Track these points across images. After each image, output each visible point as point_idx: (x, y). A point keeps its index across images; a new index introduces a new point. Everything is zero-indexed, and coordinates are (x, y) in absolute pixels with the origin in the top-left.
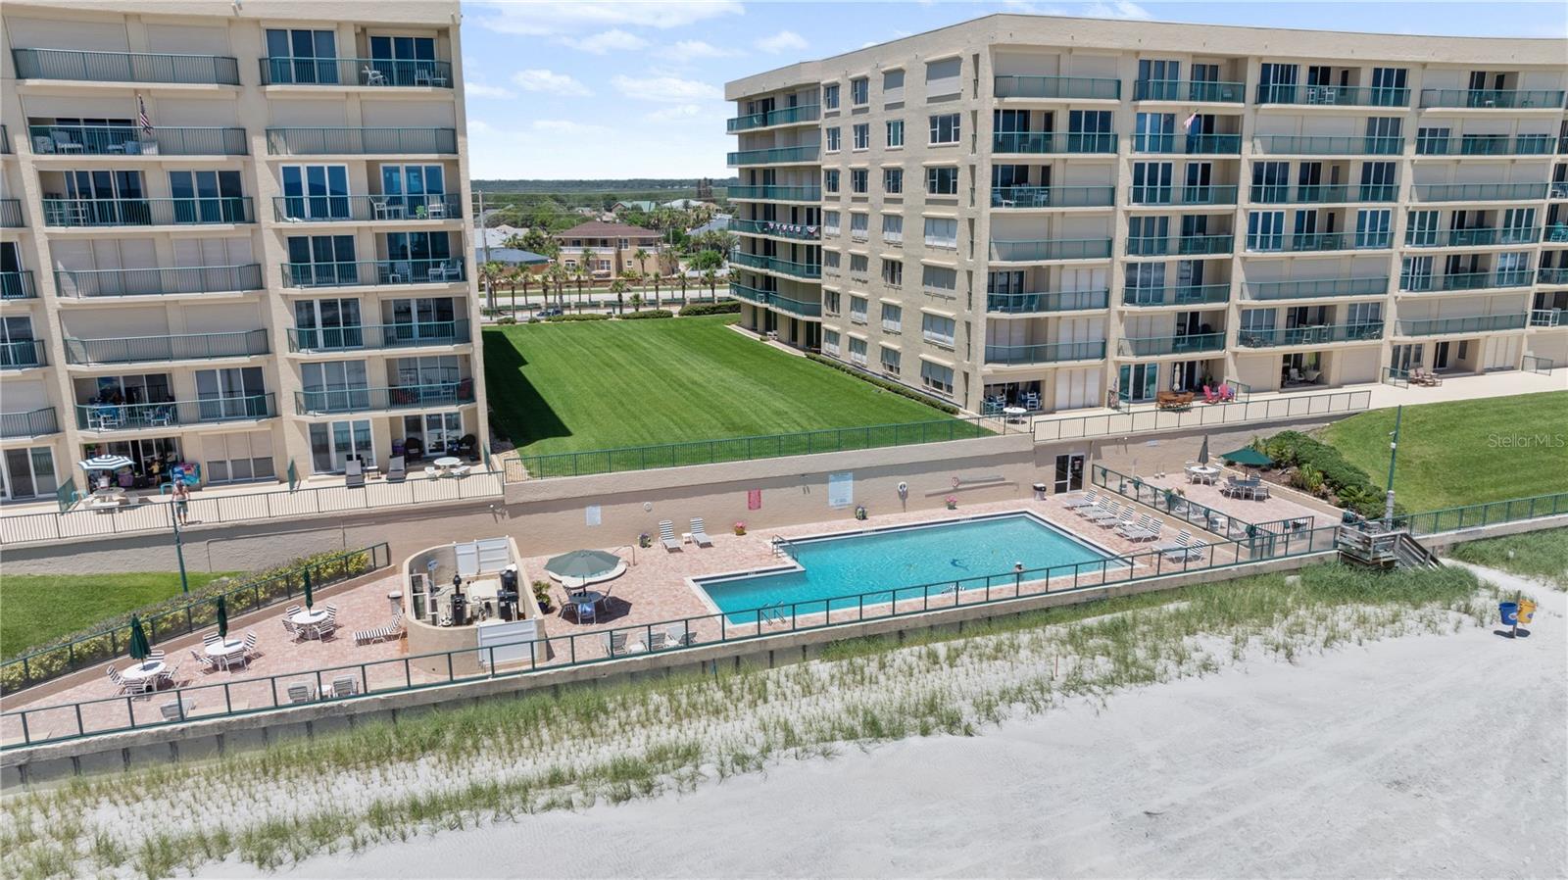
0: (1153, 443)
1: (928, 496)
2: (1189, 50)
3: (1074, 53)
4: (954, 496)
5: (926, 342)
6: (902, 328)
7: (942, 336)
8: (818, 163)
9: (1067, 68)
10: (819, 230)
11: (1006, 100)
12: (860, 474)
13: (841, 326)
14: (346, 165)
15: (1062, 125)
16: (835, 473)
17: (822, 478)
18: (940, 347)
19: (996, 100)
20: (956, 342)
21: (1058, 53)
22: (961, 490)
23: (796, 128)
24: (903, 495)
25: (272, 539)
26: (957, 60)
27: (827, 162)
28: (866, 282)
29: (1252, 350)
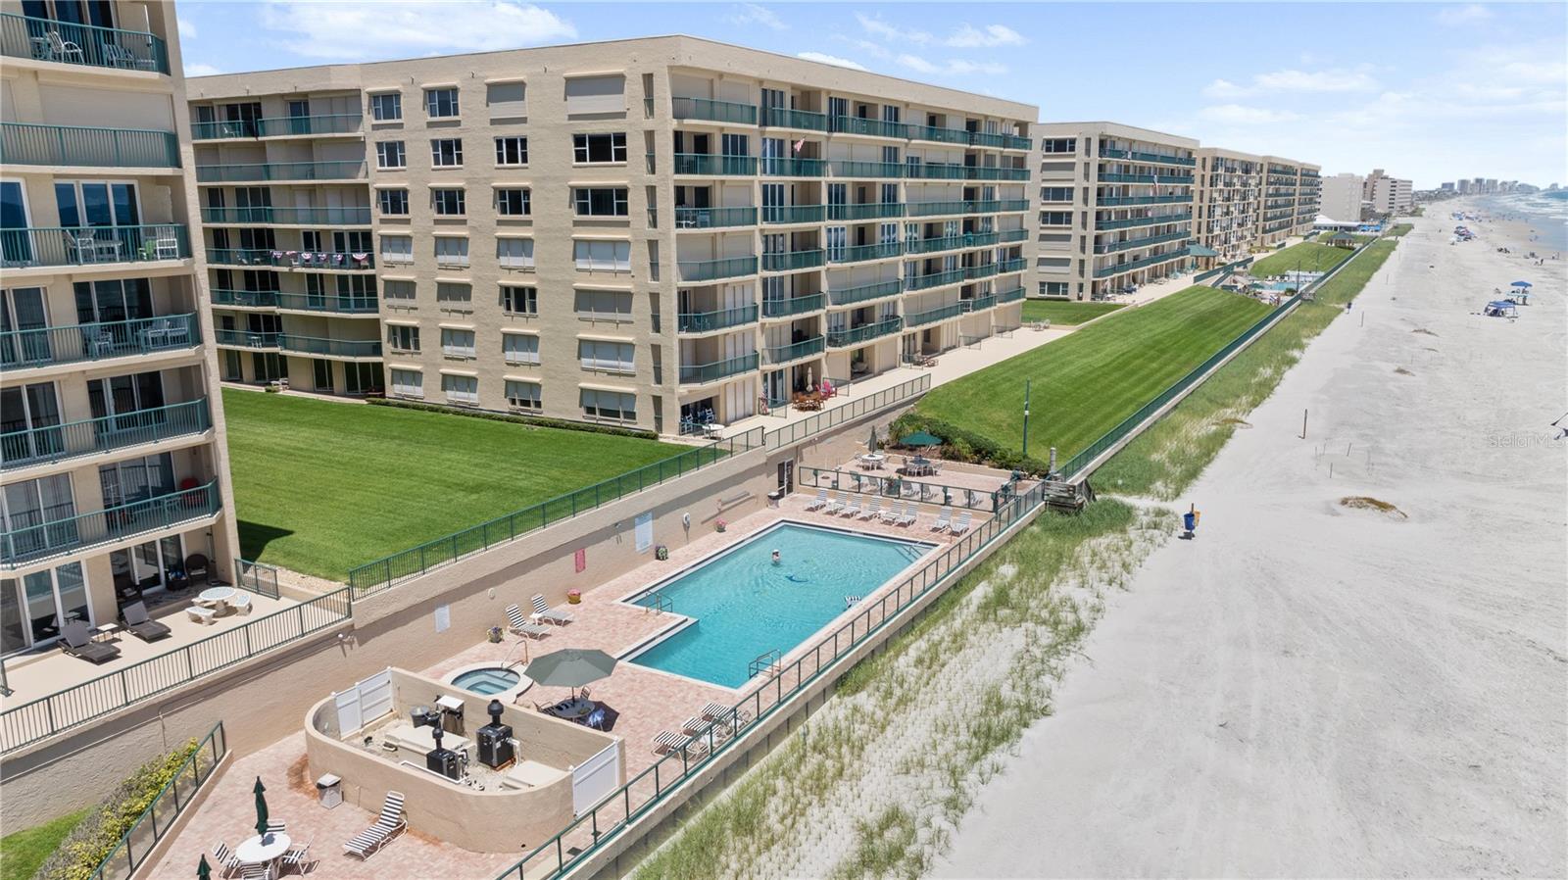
0: (829, 440)
1: (703, 523)
2: (789, 81)
3: (725, 78)
4: (722, 519)
5: (584, 369)
6: (542, 358)
7: (615, 363)
8: (360, 180)
9: (722, 94)
10: (371, 259)
11: (686, 121)
12: (657, 512)
13: (425, 364)
14: (21, 181)
15: (717, 146)
16: (639, 516)
17: (629, 524)
18: (610, 374)
19: (675, 121)
20: (637, 366)
21: (710, 77)
22: (725, 510)
23: (310, 141)
24: (686, 527)
25: (58, 766)
26: (621, 77)
27: (379, 180)
28: (470, 312)
29: (838, 349)
